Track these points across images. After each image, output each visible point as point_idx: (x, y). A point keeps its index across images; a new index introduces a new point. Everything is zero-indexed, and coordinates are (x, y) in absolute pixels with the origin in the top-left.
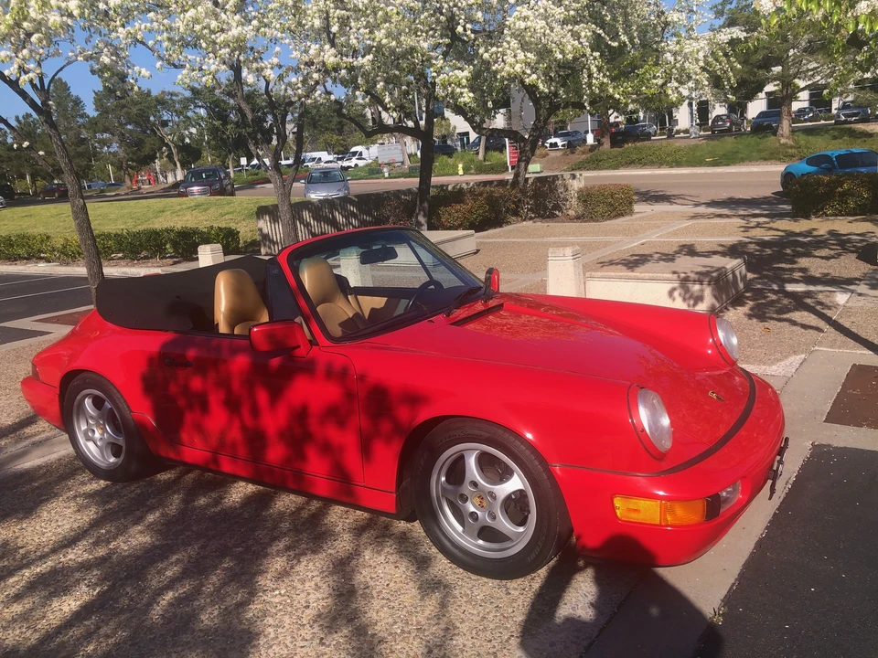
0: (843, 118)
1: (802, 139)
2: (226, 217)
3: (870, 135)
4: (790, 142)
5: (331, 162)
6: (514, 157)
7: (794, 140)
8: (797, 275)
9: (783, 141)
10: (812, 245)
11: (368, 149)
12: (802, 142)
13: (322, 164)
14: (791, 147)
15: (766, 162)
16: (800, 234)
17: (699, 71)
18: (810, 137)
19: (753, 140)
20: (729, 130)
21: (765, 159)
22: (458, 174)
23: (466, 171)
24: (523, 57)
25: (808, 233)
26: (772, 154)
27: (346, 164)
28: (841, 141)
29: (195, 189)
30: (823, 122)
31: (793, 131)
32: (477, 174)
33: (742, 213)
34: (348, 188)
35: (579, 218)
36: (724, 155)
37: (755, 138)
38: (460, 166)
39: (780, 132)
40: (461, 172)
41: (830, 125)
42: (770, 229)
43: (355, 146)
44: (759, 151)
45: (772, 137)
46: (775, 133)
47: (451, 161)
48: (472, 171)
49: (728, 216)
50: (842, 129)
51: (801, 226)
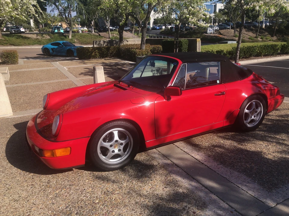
4: (3, 39)
12: (7, 39)
31: (2, 35)
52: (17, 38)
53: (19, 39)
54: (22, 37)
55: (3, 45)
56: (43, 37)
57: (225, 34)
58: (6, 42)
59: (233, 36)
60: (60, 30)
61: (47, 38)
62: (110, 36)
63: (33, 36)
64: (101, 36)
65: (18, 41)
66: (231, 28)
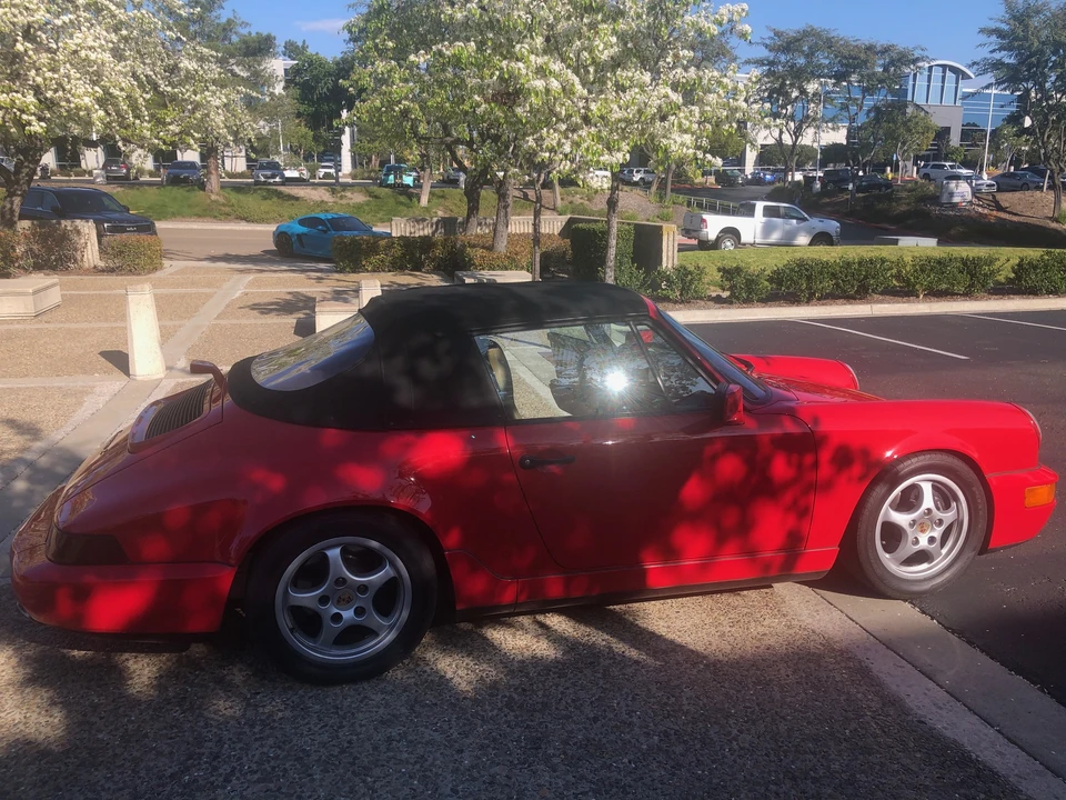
0: (263, 179)
1: (234, 197)
3: (297, 199)
4: (222, 200)
7: (225, 198)
9: (213, 197)
12: (234, 201)
14: (224, 205)
15: (201, 220)
18: (240, 196)
19: (178, 192)
20: (126, 178)
21: (199, 216)
26: (205, 210)
31: (223, 186)
36: (149, 208)
37: (182, 191)
39: (208, 187)
41: (247, 184)
44: (189, 206)
45: (201, 192)
46: (202, 188)
50: (269, 190)
52: (265, 198)
53: (269, 202)
54: (280, 195)
55: (215, 217)
56: (341, 198)
57: (1018, 209)
58: (227, 209)
59: (1050, 218)
60: (401, 177)
61: (351, 202)
62: (559, 202)
63: (314, 192)
64: (529, 200)
65: (266, 205)
66: (1049, 188)
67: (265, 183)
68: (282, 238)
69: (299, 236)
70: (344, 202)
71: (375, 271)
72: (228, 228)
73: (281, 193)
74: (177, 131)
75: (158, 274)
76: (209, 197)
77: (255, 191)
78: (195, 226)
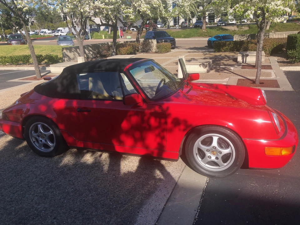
0: (219, 24)
1: (209, 30)
2: (43, 51)
3: (227, 30)
4: (206, 31)
5: (50, 33)
6: (121, 34)
7: (207, 31)
8: (222, 64)
9: (204, 31)
10: (223, 58)
11: (64, 29)
12: (209, 31)
13: (47, 34)
14: (206, 33)
16: (218, 56)
17: (188, 11)
18: (211, 30)
19: (195, 30)
20: (186, 26)
21: (199, 36)
22: (102, 39)
23: (105, 37)
24: (146, 6)
25: (220, 56)
26: (201, 35)
27: (57, 34)
28: (219, 31)
29: (13, 42)
30: (213, 25)
31: (207, 28)
32: (109, 39)
33: (201, 51)
34: (73, 43)
35: (156, 52)
36: (187, 35)
37: (196, 29)
38: (103, 36)
39: (203, 28)
40: (104, 38)
41: (216, 26)
42: (210, 55)
43: (59, 27)
44: (197, 34)
45: (201, 30)
46: (201, 28)
47: (99, 34)
48: (107, 38)
49: (198, 52)
50: (219, 28)
51: (218, 54)
52: (218, 30)
54: (222, 29)
55: (203, 36)
56: (241, 29)
61: (243, 30)
63: (233, 27)
65: (217, 32)
67: (220, 26)
68: (209, 42)
69: (214, 41)
70: (241, 30)
71: (224, 52)
72: (205, 39)
73: (223, 28)
74: (177, 14)
75: (168, 53)
76: (202, 30)
77: (216, 28)
78: (196, 39)
